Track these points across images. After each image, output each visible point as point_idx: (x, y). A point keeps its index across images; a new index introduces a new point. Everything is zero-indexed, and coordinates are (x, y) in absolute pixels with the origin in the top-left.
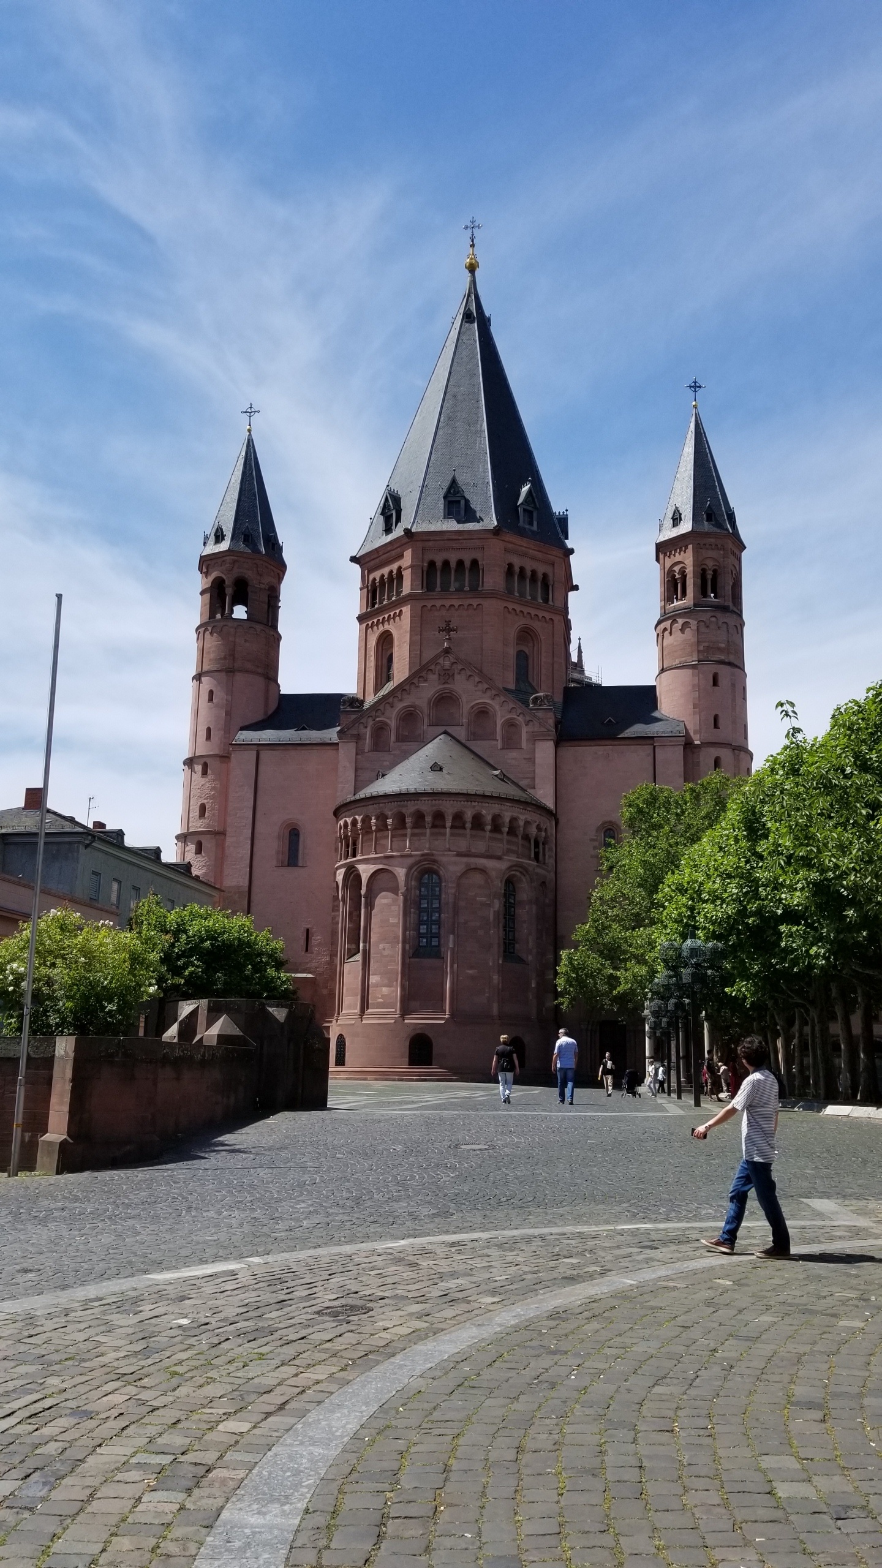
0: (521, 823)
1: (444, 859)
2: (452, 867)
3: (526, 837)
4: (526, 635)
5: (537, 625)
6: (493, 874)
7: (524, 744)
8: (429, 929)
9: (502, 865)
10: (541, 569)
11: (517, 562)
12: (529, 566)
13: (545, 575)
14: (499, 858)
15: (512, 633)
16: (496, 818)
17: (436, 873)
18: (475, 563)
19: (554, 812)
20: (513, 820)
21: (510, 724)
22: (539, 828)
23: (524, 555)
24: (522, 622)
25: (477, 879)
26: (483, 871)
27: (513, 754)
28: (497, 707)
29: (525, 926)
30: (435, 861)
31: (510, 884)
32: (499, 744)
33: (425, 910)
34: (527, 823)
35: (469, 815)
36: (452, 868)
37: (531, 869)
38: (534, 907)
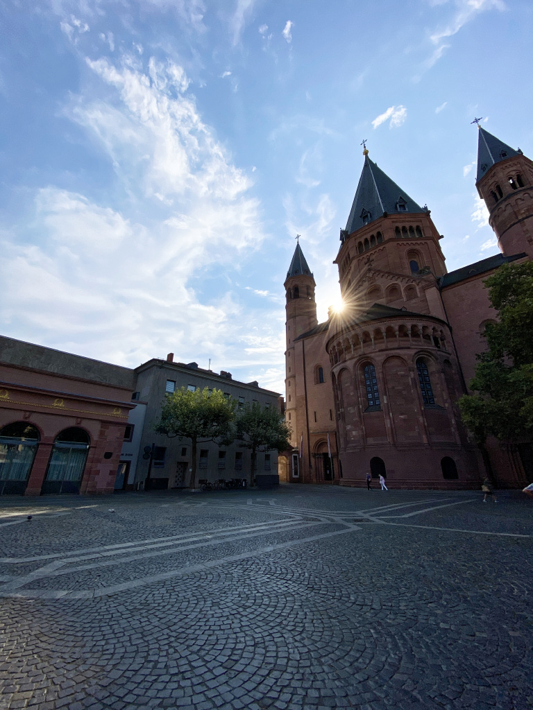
0: (421, 328)
1: (372, 355)
2: (379, 358)
3: (427, 337)
4: (412, 253)
5: (417, 247)
6: (406, 357)
7: (419, 295)
8: (373, 395)
9: (413, 352)
10: (414, 225)
11: (400, 225)
12: (407, 225)
13: (418, 227)
14: (409, 348)
15: (404, 254)
16: (402, 328)
17: (370, 364)
18: (379, 234)
19: (446, 322)
20: (414, 327)
21: (410, 289)
22: (434, 329)
23: (403, 221)
24: (408, 248)
25: (396, 362)
26: (398, 357)
27: (414, 301)
28: (400, 283)
29: (438, 386)
30: (368, 357)
31: (421, 362)
32: (405, 299)
33: (369, 386)
34: (424, 328)
35: (383, 329)
36: (377, 359)
37: (433, 352)
38: (442, 375)
